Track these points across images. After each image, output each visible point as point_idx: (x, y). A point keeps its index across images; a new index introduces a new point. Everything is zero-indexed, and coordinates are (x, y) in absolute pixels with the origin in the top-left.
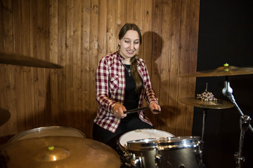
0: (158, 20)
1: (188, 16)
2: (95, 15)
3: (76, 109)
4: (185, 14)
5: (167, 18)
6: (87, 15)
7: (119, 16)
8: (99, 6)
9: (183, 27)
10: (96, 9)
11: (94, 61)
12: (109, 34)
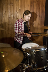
0: (32, 8)
1: (42, 6)
2: (12, 6)
3: (7, 36)
4: (41, 6)
5: (35, 7)
6: (9, 6)
7: (20, 6)
8: (13, 3)
9: (40, 10)
10: (12, 4)
11: (12, 21)
12: (17, 12)
